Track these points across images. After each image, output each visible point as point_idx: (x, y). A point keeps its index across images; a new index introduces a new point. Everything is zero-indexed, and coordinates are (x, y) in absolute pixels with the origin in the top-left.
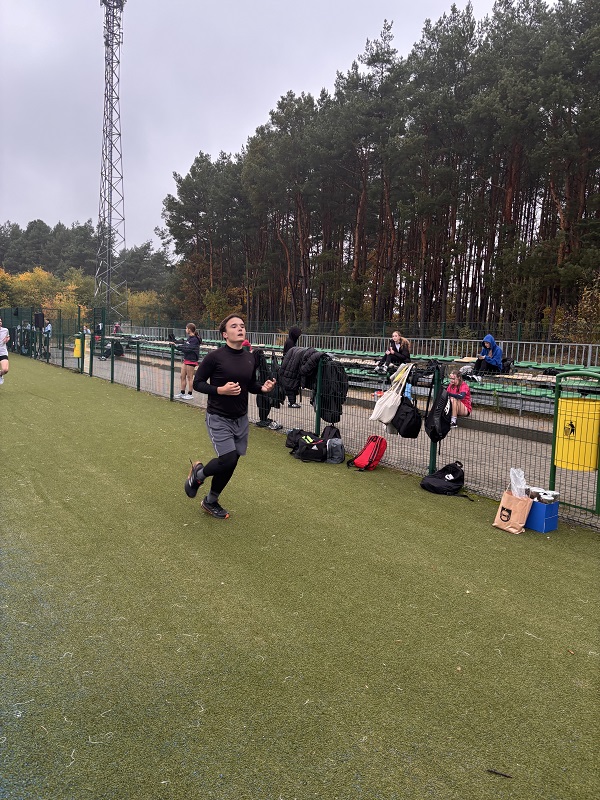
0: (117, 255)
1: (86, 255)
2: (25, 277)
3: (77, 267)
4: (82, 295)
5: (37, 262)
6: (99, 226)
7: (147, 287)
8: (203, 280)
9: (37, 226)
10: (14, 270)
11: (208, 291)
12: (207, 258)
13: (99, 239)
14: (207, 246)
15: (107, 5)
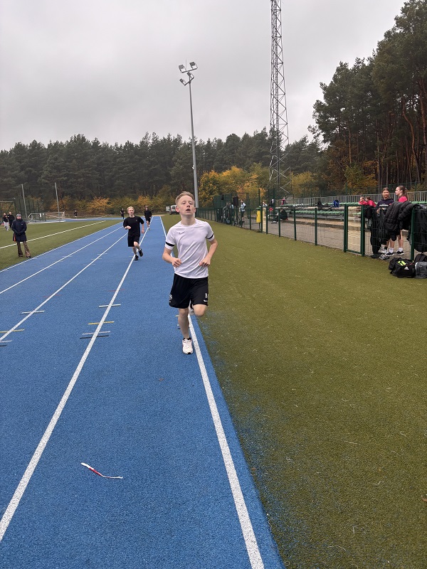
0: (283, 150)
1: (263, 152)
4: (261, 181)
7: (305, 169)
8: (344, 159)
11: (347, 167)
12: (347, 142)
13: (271, 140)
14: (347, 133)
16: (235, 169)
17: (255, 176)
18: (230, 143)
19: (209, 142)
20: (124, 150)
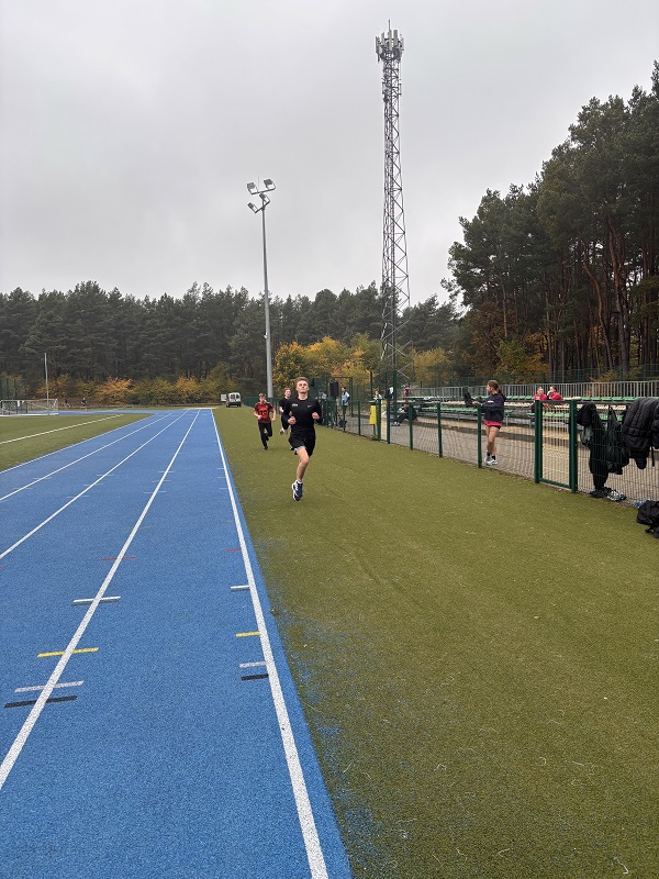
0: (400, 315)
1: (371, 318)
2: (314, 347)
3: (362, 332)
4: (368, 359)
5: (326, 332)
6: (382, 288)
7: (433, 345)
8: (496, 330)
9: (325, 296)
10: (305, 342)
11: (502, 341)
12: (500, 305)
13: (383, 300)
14: (499, 291)
15: (384, 59)
16: (329, 342)
17: (359, 353)
18: (321, 303)
19: (289, 300)
20: (159, 307)
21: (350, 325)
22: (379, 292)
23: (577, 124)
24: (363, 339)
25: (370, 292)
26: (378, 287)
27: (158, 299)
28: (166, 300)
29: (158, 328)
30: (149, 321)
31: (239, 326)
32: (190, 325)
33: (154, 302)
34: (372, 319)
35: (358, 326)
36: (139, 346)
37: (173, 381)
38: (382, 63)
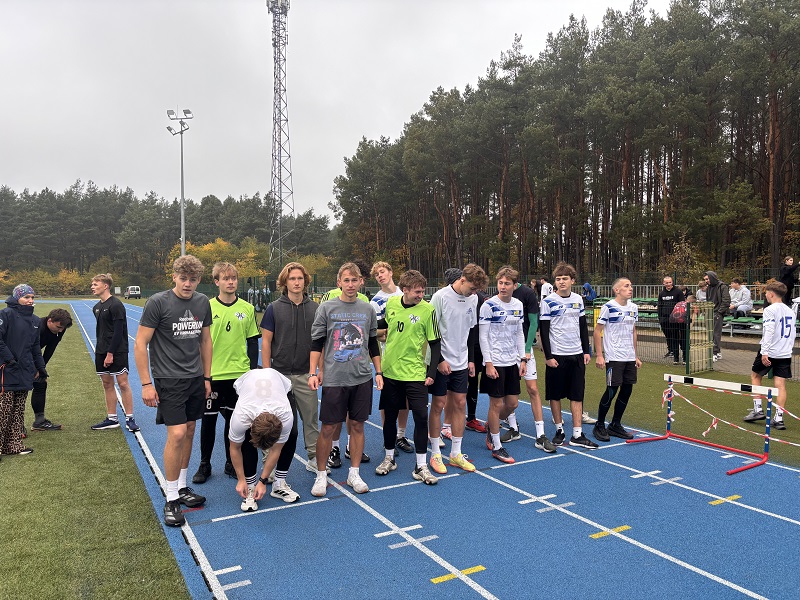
2: (208, 247)
3: (251, 236)
5: (218, 234)
6: (266, 199)
9: (210, 201)
10: (198, 242)
15: (274, 12)
18: (207, 207)
20: (39, 201)
21: (236, 229)
22: (263, 201)
23: (429, 103)
24: (252, 241)
25: (255, 201)
26: (262, 197)
27: (39, 192)
28: (47, 195)
29: (39, 220)
30: (28, 214)
31: (126, 224)
32: (73, 220)
33: (35, 195)
34: (257, 225)
35: (245, 230)
36: (17, 238)
37: (54, 272)
38: (271, 14)
